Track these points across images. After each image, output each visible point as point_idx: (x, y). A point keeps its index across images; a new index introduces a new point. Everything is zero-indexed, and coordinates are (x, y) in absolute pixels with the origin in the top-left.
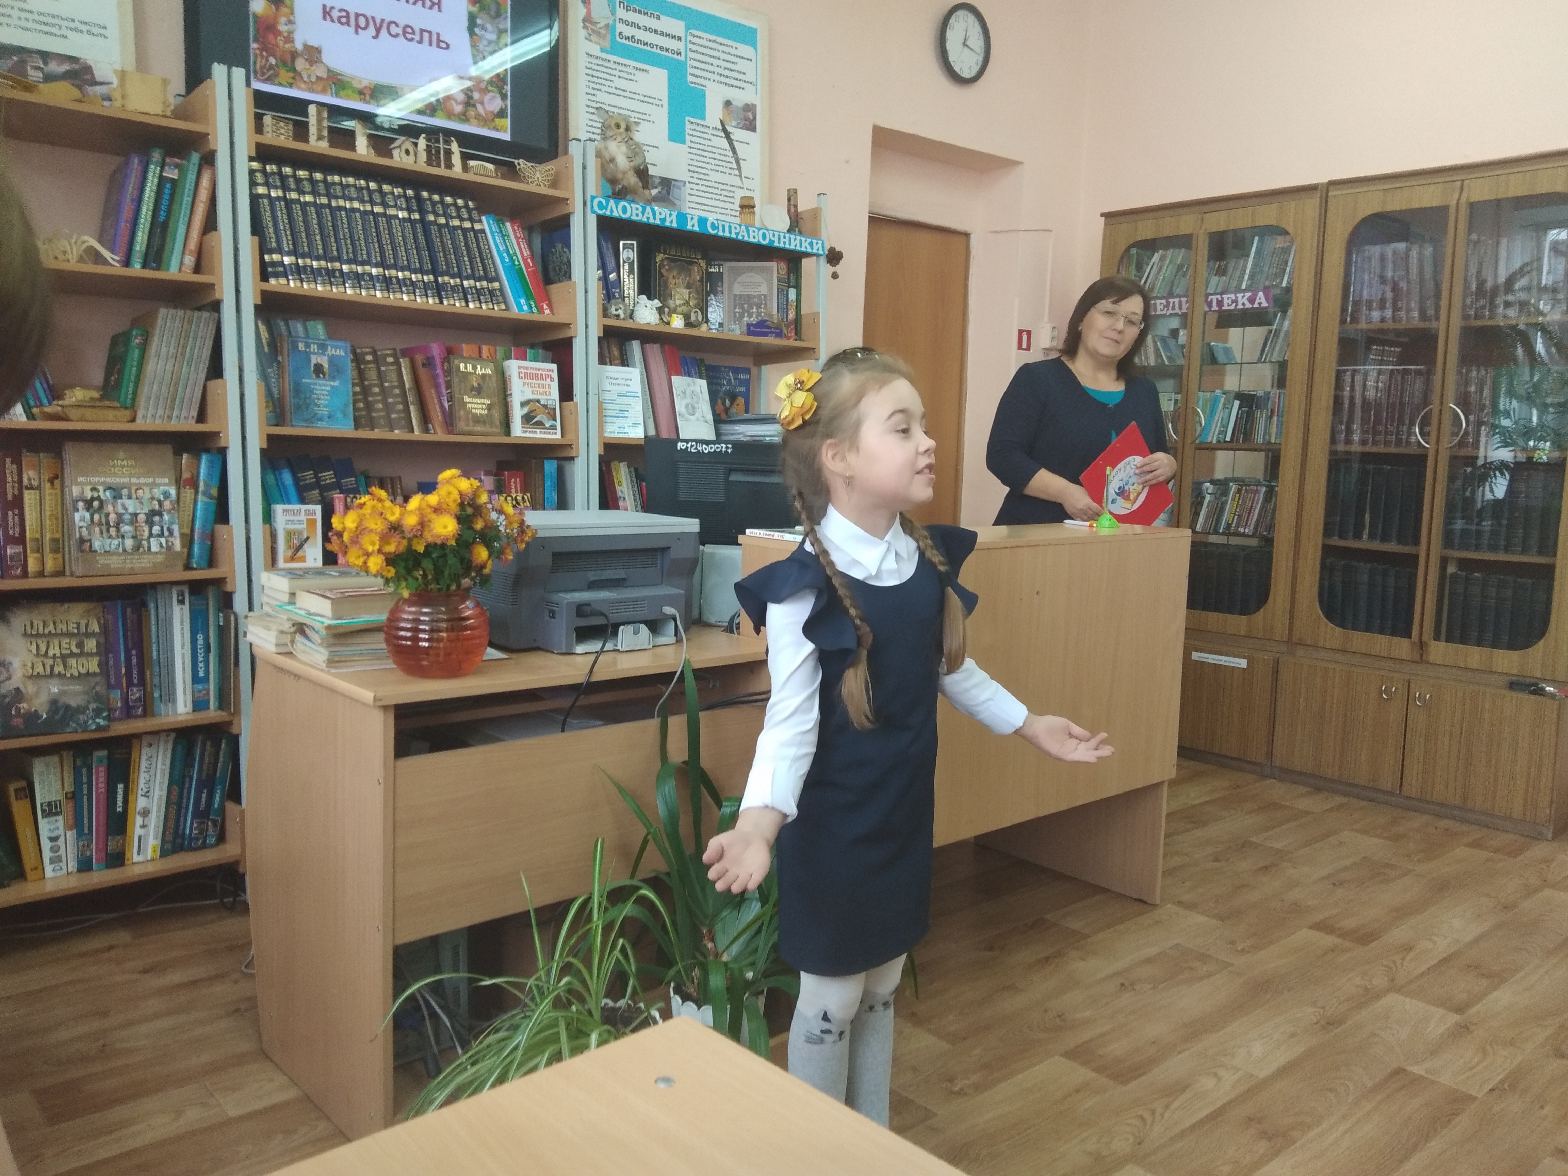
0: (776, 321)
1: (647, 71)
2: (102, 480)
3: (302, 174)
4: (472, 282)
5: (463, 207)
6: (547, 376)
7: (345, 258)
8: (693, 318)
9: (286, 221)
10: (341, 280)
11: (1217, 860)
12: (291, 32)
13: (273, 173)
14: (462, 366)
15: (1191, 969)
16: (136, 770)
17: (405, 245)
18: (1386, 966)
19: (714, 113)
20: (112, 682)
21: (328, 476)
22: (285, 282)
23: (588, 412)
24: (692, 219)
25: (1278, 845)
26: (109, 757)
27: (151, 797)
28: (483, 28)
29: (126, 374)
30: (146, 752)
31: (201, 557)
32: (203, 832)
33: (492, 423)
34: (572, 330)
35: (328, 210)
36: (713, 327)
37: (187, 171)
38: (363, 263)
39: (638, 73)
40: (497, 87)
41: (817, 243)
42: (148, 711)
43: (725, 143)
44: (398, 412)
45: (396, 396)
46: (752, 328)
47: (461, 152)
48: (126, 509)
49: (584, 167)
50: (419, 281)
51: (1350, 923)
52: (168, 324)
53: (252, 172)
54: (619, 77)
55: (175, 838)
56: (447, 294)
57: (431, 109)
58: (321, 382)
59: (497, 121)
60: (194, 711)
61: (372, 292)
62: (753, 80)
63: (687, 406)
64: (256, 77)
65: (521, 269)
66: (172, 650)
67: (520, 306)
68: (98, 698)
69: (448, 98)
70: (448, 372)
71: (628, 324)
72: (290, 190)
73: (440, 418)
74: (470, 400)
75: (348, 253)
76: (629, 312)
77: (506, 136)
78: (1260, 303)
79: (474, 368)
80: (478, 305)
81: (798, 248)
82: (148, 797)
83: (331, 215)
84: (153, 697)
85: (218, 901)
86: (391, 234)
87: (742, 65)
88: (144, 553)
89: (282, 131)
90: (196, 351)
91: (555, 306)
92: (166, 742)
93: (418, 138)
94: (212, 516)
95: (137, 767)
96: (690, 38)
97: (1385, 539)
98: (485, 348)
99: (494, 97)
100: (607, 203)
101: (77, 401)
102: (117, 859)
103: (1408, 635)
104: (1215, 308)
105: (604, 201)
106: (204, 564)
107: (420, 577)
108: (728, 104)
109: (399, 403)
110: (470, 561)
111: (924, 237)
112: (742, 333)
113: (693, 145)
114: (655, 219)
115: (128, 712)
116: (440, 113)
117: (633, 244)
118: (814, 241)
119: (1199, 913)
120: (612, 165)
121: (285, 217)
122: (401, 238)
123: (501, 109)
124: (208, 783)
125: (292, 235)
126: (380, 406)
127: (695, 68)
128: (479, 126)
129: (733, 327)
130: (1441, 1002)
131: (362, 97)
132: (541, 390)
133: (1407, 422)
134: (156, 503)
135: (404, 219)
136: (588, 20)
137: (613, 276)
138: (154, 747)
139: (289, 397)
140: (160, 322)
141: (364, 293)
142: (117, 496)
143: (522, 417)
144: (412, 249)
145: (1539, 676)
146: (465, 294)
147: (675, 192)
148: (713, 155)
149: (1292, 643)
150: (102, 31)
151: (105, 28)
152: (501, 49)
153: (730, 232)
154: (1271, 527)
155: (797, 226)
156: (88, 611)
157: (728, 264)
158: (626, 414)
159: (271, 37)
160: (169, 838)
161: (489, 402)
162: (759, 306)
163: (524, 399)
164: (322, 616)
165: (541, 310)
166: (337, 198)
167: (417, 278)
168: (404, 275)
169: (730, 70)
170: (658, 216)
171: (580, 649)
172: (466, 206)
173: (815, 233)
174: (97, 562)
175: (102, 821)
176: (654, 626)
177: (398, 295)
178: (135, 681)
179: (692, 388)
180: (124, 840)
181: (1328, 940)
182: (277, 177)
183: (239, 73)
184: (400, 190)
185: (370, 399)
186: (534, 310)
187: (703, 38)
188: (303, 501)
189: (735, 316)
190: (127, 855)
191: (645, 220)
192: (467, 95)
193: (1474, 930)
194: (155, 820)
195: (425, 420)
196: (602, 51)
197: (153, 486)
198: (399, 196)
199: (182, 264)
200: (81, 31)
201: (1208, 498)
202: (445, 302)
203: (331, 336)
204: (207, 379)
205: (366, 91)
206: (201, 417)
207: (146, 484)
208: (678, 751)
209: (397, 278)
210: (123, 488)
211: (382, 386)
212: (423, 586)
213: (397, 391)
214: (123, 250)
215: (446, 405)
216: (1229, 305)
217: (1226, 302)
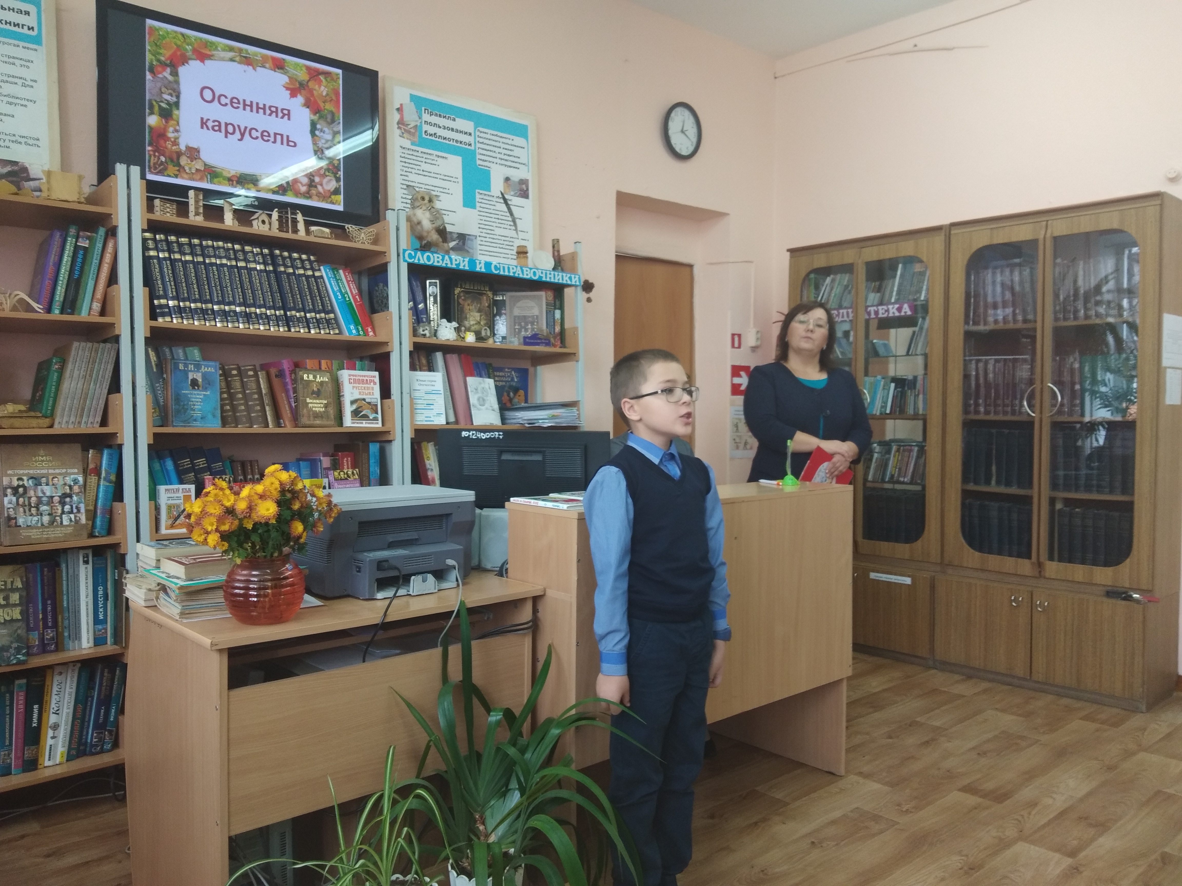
0: (545, 334)
1: (446, 158)
2: (26, 472)
3: (184, 240)
4: (313, 314)
5: (306, 260)
6: (371, 381)
7: (216, 300)
8: (483, 334)
9: (171, 275)
10: (213, 316)
11: (890, 737)
12: (177, 138)
13: (161, 241)
14: (305, 376)
15: (867, 827)
16: (49, 694)
17: (262, 289)
18: (1017, 819)
19: (497, 186)
20: (32, 626)
21: (201, 462)
22: (170, 320)
23: (402, 406)
24: (480, 263)
25: (937, 723)
26: (28, 685)
27: (60, 714)
28: (322, 131)
29: (48, 390)
30: (57, 679)
31: (102, 528)
32: (101, 740)
33: (328, 418)
34: (390, 346)
35: (203, 266)
36: (497, 340)
37: (96, 241)
38: (229, 304)
39: (439, 159)
40: (333, 173)
41: (575, 277)
42: (59, 647)
43: (504, 207)
44: (257, 411)
45: (255, 400)
46: (527, 340)
47: (304, 220)
48: (44, 493)
49: (398, 229)
50: (272, 315)
51: (990, 785)
52: (80, 353)
53: (144, 240)
54: (425, 162)
55: (79, 746)
56: (293, 324)
57: (282, 189)
58: (196, 392)
59: (333, 197)
60: (95, 645)
61: (236, 325)
62: (525, 161)
63: (478, 399)
64: (150, 171)
65: (351, 303)
66: (79, 600)
67: (350, 331)
68: (19, 639)
69: (296, 181)
70: (294, 381)
71: (433, 341)
72: (174, 252)
73: (289, 415)
74: (311, 401)
75: (218, 296)
76: (433, 331)
77: (340, 208)
78: (905, 312)
79: (315, 377)
80: (318, 331)
81: (561, 281)
82: (58, 714)
83: (205, 269)
84: (63, 635)
85: (111, 794)
86: (251, 282)
87: (517, 152)
88: (57, 526)
89: (168, 210)
90: (101, 373)
91: (377, 329)
92: (73, 671)
93: (272, 211)
94: (110, 496)
95: (49, 691)
96: (478, 133)
97: (1008, 484)
98: (323, 362)
99: (331, 180)
100: (416, 254)
101: (8, 413)
102: (32, 764)
103: (1029, 557)
104: (873, 316)
105: (413, 253)
106: (104, 532)
107: (249, 548)
108: (507, 179)
109: (258, 405)
110: (289, 534)
111: (659, 269)
112: (520, 344)
113: (481, 209)
114: (452, 264)
115: (44, 649)
116: (289, 193)
117: (436, 283)
118: (573, 276)
119: (874, 781)
120: (419, 227)
121: (170, 272)
122: (258, 284)
123: (336, 188)
124: (106, 702)
125: (175, 285)
126: (243, 407)
127: (482, 154)
128: (319, 201)
129: (513, 339)
130: (1058, 849)
131: (231, 183)
132: (367, 392)
133: (1018, 397)
134: (68, 487)
135: (261, 270)
136: (401, 123)
137: (421, 306)
138: (64, 675)
139: (171, 404)
140: (73, 352)
141: (230, 325)
142: (38, 484)
143: (352, 412)
144: (267, 292)
145: (1127, 585)
146: (307, 323)
147: (468, 243)
148: (497, 216)
149: (944, 564)
150: (35, 142)
151: (38, 140)
152: (335, 145)
153: (509, 272)
154: (923, 476)
155: (560, 266)
156: (14, 571)
157: (509, 294)
158: (432, 407)
159: (162, 142)
160: (75, 746)
161: (326, 402)
162: (532, 323)
163: (353, 399)
164: (178, 578)
165: (366, 333)
166: (210, 257)
167: (271, 313)
168: (261, 311)
169: (509, 155)
170: (454, 262)
171: (380, 595)
172: (309, 260)
173: (573, 270)
174: (21, 534)
175: (21, 735)
176: (440, 575)
177: (256, 326)
178: (50, 624)
179: (482, 385)
180: (38, 749)
181: (972, 800)
182: (164, 243)
183: (135, 170)
184: (258, 249)
185: (235, 403)
186: (361, 333)
187: (487, 133)
188: (181, 482)
189: (515, 331)
190: (40, 762)
191: (444, 265)
192: (310, 179)
193: (1084, 789)
194: (63, 732)
195: (278, 416)
196: (412, 145)
197: (65, 475)
198: (257, 254)
199: (90, 309)
200: (20, 143)
201: (876, 455)
202: (293, 330)
203: (205, 358)
204: (110, 392)
205: (234, 179)
206: (104, 422)
207: (60, 474)
208: (456, 673)
209: (256, 313)
210: (43, 477)
211: (244, 392)
212: (252, 554)
213: (256, 396)
214: (45, 299)
215: (293, 405)
216: (883, 314)
217: (881, 312)
